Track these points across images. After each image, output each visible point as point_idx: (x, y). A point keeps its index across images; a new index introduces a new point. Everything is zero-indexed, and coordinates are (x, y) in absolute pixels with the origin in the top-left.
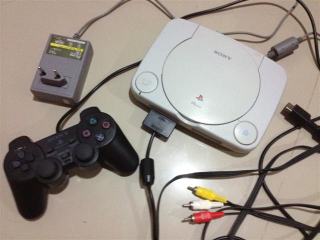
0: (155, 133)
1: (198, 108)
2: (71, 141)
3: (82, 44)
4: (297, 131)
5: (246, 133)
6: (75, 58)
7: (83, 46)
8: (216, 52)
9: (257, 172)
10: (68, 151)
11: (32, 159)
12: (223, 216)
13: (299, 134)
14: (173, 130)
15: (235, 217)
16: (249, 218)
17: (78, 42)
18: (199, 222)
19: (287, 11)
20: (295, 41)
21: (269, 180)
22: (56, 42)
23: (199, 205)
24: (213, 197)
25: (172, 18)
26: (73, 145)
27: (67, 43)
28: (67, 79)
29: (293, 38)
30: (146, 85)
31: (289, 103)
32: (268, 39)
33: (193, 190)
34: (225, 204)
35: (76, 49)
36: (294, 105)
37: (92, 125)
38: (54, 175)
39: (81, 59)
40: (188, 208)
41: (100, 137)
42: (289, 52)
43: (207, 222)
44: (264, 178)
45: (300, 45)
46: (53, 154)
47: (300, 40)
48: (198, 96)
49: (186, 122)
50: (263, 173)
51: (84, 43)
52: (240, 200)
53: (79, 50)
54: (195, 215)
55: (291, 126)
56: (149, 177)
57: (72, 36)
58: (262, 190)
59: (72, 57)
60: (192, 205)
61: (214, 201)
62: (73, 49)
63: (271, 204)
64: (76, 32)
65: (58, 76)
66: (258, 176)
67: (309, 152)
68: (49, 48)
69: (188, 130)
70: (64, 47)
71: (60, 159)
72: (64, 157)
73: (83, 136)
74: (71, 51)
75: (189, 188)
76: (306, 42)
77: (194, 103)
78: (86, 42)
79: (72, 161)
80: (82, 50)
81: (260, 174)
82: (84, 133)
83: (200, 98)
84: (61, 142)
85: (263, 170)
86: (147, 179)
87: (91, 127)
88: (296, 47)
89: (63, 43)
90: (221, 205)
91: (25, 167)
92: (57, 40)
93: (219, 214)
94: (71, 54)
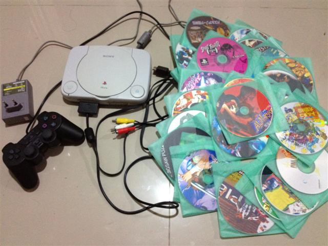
1: (106, 89)
2: (37, 134)
3: (23, 83)
5: (137, 91)
6: (22, 92)
7: (24, 84)
10: (38, 139)
19: (138, 18)
20: (148, 34)
22: (7, 87)
24: (127, 120)
25: (71, 48)
26: (39, 135)
27: (13, 86)
28: (22, 105)
29: (146, 32)
30: (70, 89)
32: (135, 38)
35: (21, 87)
37: (46, 120)
39: (25, 91)
41: (53, 124)
42: (148, 41)
46: (30, 144)
51: (24, 82)
53: (22, 87)
57: (15, 81)
62: (18, 87)
64: (17, 78)
65: (16, 103)
68: (4, 93)
70: (13, 88)
71: (36, 145)
72: (37, 143)
73: (43, 128)
74: (17, 89)
77: (102, 87)
78: (25, 81)
79: (42, 144)
80: (24, 86)
82: (43, 126)
83: (105, 83)
84: (32, 137)
87: (46, 122)
89: (11, 86)
90: (132, 124)
91: (17, 157)
94: (19, 91)
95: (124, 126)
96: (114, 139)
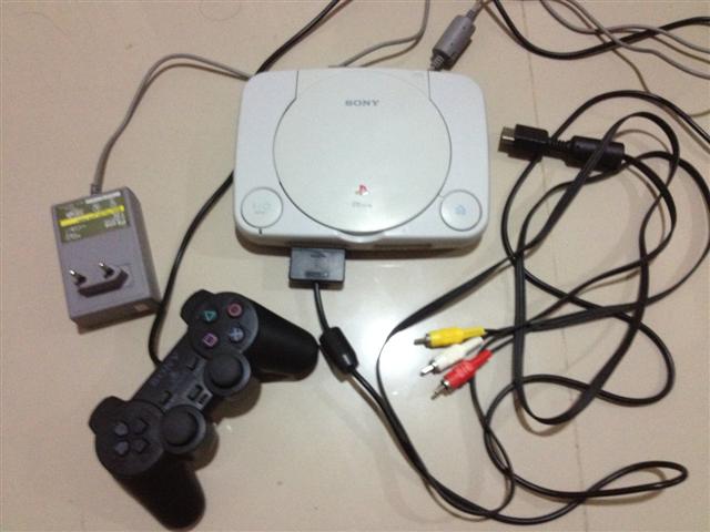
0: (317, 283)
1: (368, 208)
2: (191, 365)
3: (116, 199)
4: (538, 167)
5: (461, 211)
6: (117, 227)
7: (119, 201)
8: (348, 103)
9: (508, 262)
10: (194, 383)
11: (143, 425)
12: (489, 356)
13: (543, 170)
14: (344, 264)
15: (508, 350)
16: (531, 339)
17: (105, 197)
18: (458, 385)
20: (465, 22)
21: (531, 264)
22: (68, 215)
23: (445, 358)
24: (460, 334)
25: (245, 78)
26: (198, 369)
27: (88, 209)
28: (126, 269)
29: (459, 18)
30: (263, 213)
31: (504, 129)
32: (418, 38)
33: (426, 343)
34: (484, 337)
35: (110, 211)
36: (513, 126)
37: (213, 322)
38: (194, 434)
39: (128, 223)
40: (431, 374)
41: (237, 334)
42: (464, 44)
43: (470, 379)
44: (522, 264)
45: (476, 23)
46: (172, 400)
47: (473, 15)
48: (358, 189)
49: (360, 240)
50: (516, 259)
51: (118, 194)
52: (504, 318)
53: (116, 210)
54: (446, 378)
55: (524, 164)
56: (345, 357)
57: (87, 192)
58: (529, 287)
59: (112, 229)
60: (435, 364)
61: (465, 340)
62: (104, 213)
63: (553, 300)
65: (109, 272)
66: (512, 268)
67: (571, 190)
68: (62, 233)
69: (368, 252)
70: (88, 217)
71: (190, 402)
72: (194, 395)
73: (207, 348)
74: (102, 219)
75: (418, 342)
76: (484, 12)
77: (357, 204)
78: (121, 191)
79: (210, 396)
80: (122, 208)
81: (514, 263)
82: (205, 341)
85: (515, 255)
86: (344, 362)
87: (212, 327)
88: (472, 29)
89: (81, 211)
90: (478, 341)
91: (139, 445)
92: (68, 211)
93: (482, 357)
94: (107, 225)
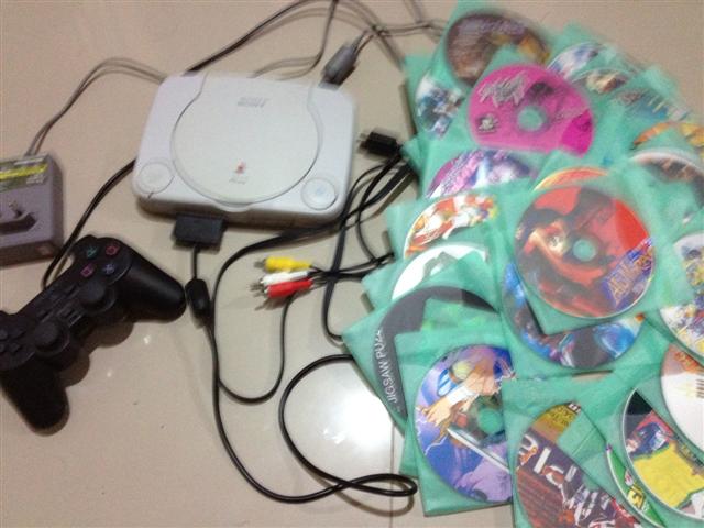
2: (68, 290)
3: (39, 163)
6: (36, 184)
10: (69, 304)
17: (33, 161)
26: (73, 295)
27: (17, 168)
35: (34, 171)
37: (92, 258)
39: (45, 182)
42: (349, 68)
46: (49, 316)
48: (237, 169)
51: (42, 159)
57: (22, 155)
59: (32, 185)
62: (29, 173)
65: (20, 213)
70: (15, 174)
71: (62, 320)
72: (66, 314)
73: (83, 278)
74: (25, 177)
78: (46, 157)
79: (80, 317)
80: (43, 170)
82: (82, 273)
84: (54, 297)
87: (90, 262)
88: (352, 58)
94: (29, 181)
95: (283, 277)
96: (258, 308)
